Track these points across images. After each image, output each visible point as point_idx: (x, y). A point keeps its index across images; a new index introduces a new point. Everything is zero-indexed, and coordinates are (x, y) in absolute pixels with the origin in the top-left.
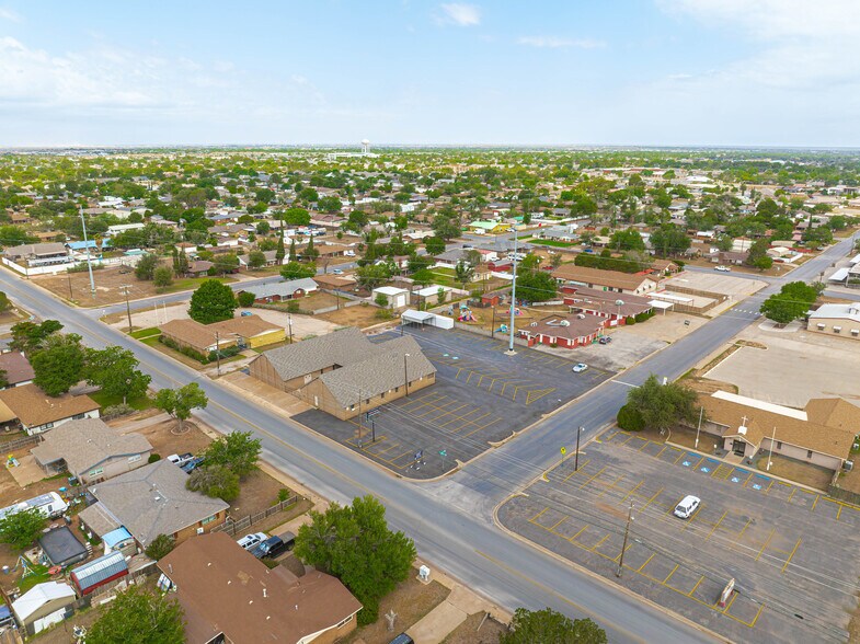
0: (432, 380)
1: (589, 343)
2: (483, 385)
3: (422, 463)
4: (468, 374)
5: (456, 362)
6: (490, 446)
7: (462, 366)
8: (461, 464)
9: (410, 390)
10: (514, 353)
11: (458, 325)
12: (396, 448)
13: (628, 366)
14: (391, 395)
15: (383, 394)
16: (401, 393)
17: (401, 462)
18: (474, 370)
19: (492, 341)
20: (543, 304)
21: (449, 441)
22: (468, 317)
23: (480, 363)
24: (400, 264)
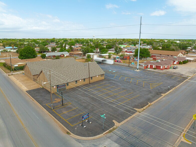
0: (103, 78)
1: (169, 68)
2: (127, 81)
3: (89, 122)
4: (120, 76)
5: (114, 73)
6: (136, 111)
7: (117, 74)
8: (117, 124)
9: (92, 81)
10: (138, 70)
11: (115, 63)
12: (74, 111)
13: (191, 76)
14: (81, 83)
15: (76, 81)
16: (87, 82)
17: (73, 121)
18: (122, 75)
19: (129, 67)
20: (145, 59)
21: (110, 107)
22: (119, 61)
23: (125, 73)
24: (97, 51)
